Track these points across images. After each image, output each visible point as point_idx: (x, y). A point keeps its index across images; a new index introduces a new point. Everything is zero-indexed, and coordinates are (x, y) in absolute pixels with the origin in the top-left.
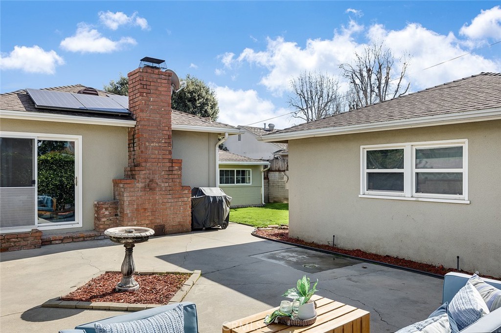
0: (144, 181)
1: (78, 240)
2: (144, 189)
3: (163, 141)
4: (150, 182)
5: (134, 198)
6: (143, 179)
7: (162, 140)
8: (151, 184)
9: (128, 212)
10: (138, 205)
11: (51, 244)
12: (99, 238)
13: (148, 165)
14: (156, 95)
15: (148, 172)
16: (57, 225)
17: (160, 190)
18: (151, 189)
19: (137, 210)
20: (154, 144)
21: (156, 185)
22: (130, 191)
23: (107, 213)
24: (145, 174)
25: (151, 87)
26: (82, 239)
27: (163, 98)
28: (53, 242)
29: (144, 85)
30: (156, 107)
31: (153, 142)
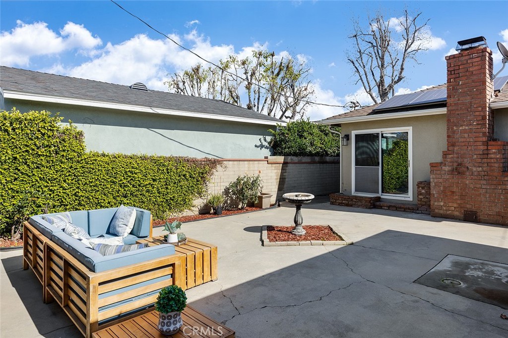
0: (451, 164)
1: (399, 209)
2: (452, 172)
3: (475, 123)
4: (458, 165)
5: (441, 180)
6: (450, 162)
7: (473, 122)
8: (459, 168)
9: (435, 193)
10: (444, 187)
11: (381, 208)
12: (417, 212)
13: (455, 149)
14: (466, 77)
15: (455, 156)
16: (394, 196)
17: (470, 174)
18: (459, 173)
19: (444, 191)
20: (464, 127)
21: (465, 169)
22: (436, 174)
23: (423, 191)
24: (452, 157)
25: (460, 71)
26: (403, 209)
27: (475, 78)
28: (383, 207)
29: (451, 71)
30: (466, 89)
31: (462, 126)
